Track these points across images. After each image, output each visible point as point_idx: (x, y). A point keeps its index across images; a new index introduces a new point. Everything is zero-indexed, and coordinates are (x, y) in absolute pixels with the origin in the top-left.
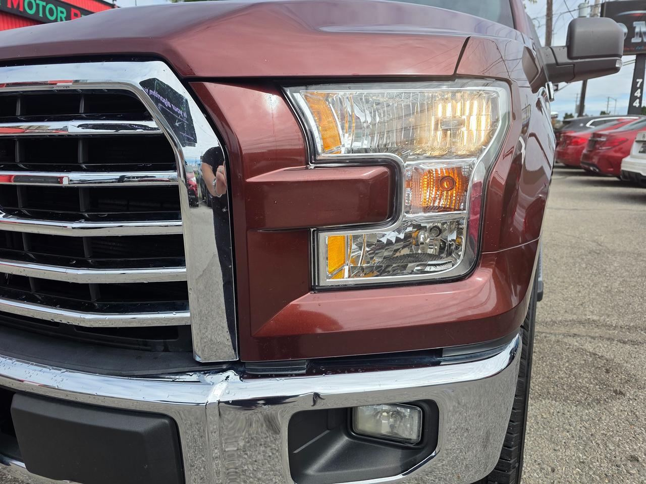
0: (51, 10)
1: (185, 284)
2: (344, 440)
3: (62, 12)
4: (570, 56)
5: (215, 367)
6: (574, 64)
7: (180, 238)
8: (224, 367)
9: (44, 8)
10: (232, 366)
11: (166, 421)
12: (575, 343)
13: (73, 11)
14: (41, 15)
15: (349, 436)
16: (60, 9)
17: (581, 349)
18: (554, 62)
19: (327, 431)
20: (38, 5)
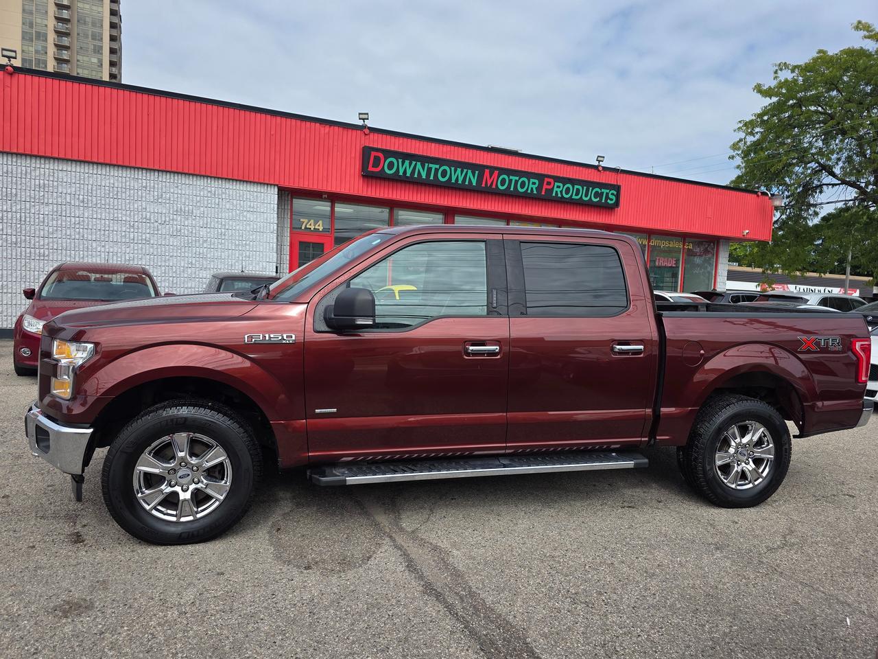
0: (523, 183)
3: (534, 183)
9: (517, 182)
13: (547, 180)
14: (512, 189)
16: (532, 180)
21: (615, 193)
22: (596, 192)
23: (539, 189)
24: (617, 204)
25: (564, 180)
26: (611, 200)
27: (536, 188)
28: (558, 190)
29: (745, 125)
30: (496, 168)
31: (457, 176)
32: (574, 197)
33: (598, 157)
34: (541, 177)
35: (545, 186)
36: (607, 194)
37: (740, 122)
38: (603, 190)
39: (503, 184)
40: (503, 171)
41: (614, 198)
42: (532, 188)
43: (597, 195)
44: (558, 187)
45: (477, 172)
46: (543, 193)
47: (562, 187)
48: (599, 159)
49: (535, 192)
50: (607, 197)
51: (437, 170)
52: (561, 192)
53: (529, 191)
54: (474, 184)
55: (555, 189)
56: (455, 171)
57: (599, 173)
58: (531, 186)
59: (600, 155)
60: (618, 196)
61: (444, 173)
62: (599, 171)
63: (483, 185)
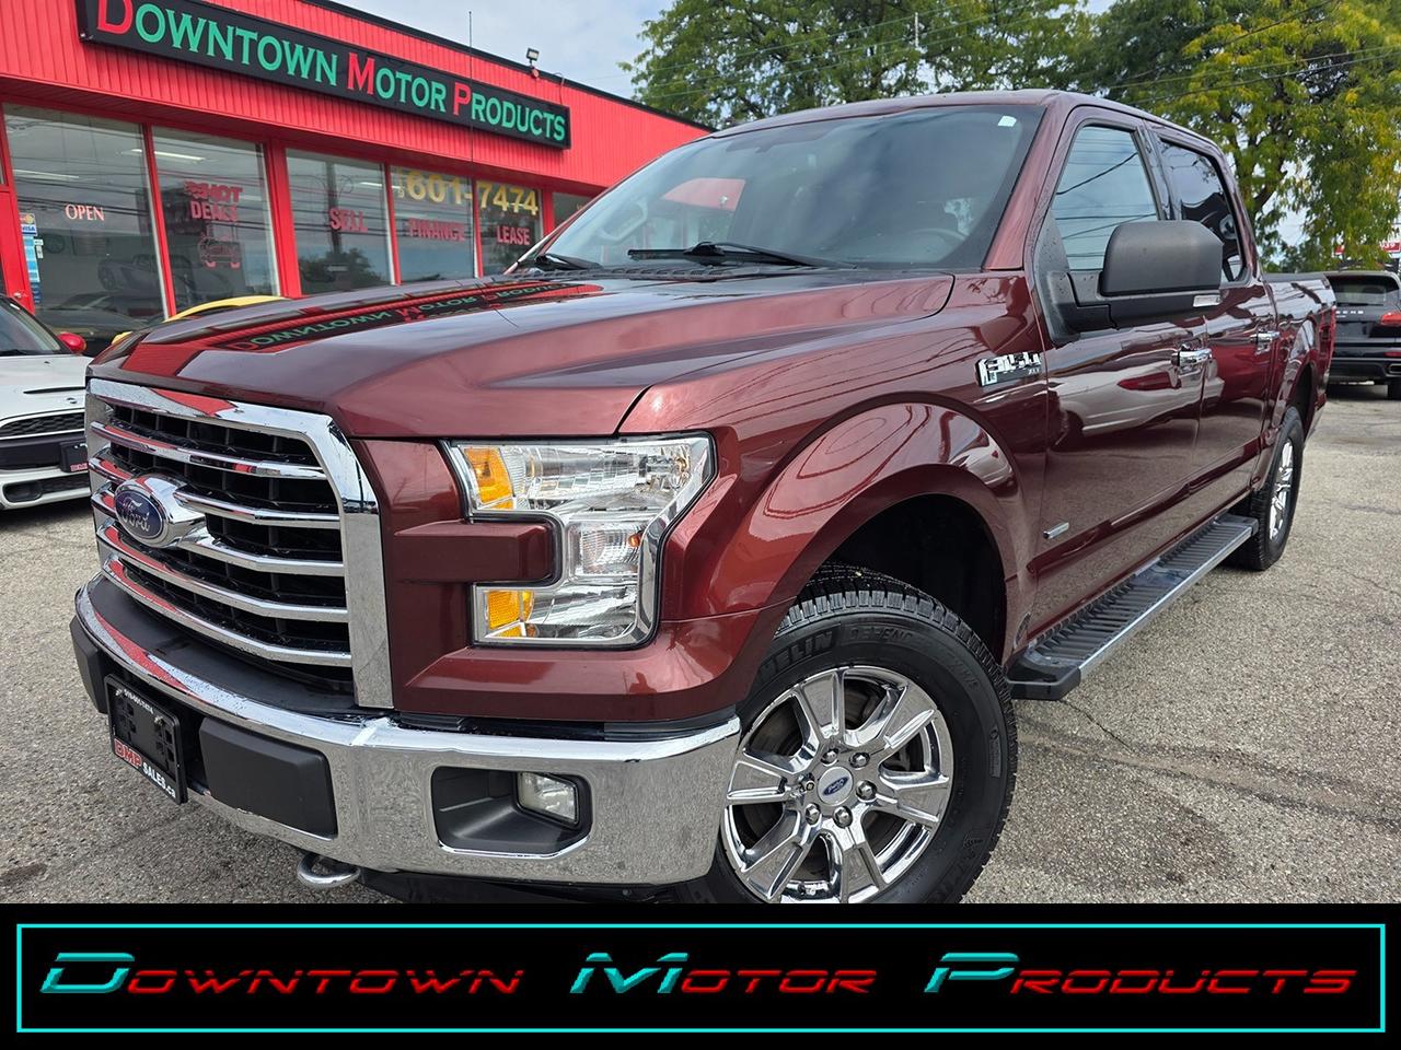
0: (420, 89)
1: (345, 626)
2: (508, 810)
3: (439, 91)
4: (1102, 290)
5: (373, 713)
6: (1109, 304)
7: (340, 580)
8: (382, 714)
9: (409, 85)
10: (387, 713)
11: (320, 758)
12: (1167, 787)
13: (459, 86)
14: (403, 100)
15: (516, 807)
16: (435, 85)
17: (1172, 800)
18: (1074, 301)
19: (490, 799)
20: (398, 82)
21: (563, 121)
22: (536, 117)
23: (449, 102)
24: (567, 142)
25: (488, 91)
26: (559, 134)
27: (443, 101)
28: (480, 107)
29: (654, 28)
30: (372, 54)
31: (298, 61)
32: (505, 124)
33: (529, 50)
34: (449, 79)
35: (458, 100)
36: (552, 122)
37: (646, 23)
38: (546, 115)
39: (386, 88)
40: (384, 60)
41: (563, 131)
42: (437, 101)
43: (539, 123)
44: (479, 102)
45: (334, 57)
46: (456, 113)
47: (484, 103)
48: (532, 55)
49: (443, 109)
50: (553, 130)
51: (254, 45)
52: (484, 111)
53: (433, 107)
54: (333, 82)
55: (475, 106)
56: (292, 50)
57: (533, 81)
58: (435, 96)
59: (532, 48)
60: (567, 127)
61: (270, 53)
62: (533, 77)
63: (351, 87)
